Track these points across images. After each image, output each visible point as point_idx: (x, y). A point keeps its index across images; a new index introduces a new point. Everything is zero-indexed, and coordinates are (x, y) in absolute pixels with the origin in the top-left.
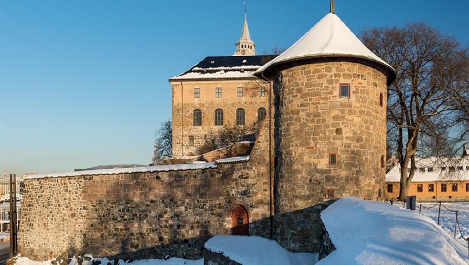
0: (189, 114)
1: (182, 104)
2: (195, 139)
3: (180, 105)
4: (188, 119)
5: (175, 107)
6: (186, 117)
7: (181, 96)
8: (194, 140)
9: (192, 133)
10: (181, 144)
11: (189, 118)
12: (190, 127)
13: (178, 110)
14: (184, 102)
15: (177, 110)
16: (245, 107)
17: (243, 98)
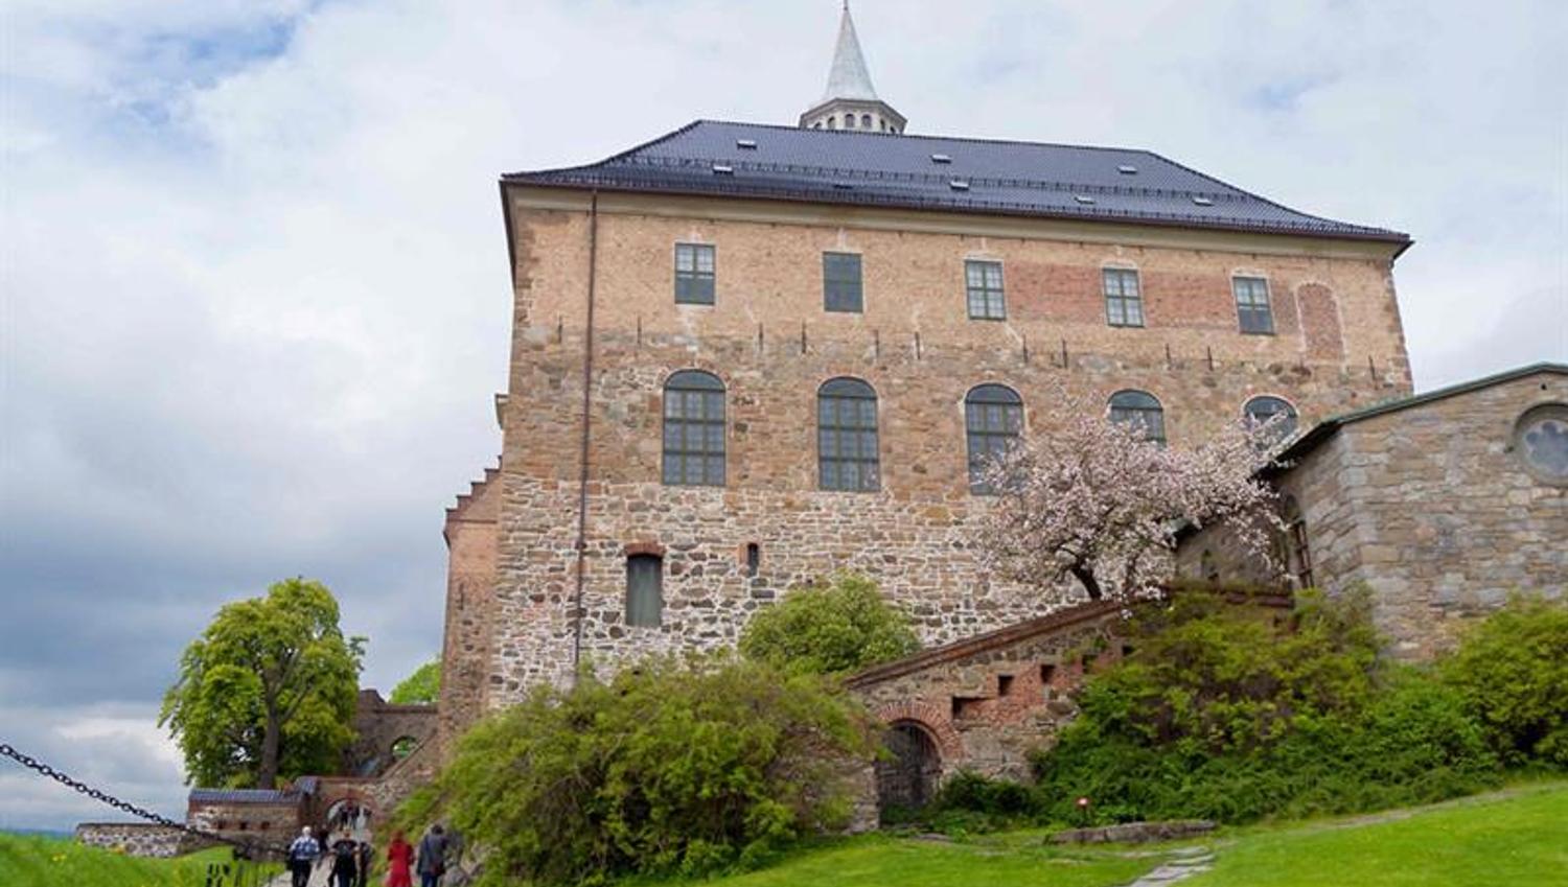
0: (635, 397)
1: (590, 330)
2: (676, 570)
3: (574, 344)
4: (626, 435)
5: (539, 348)
6: (615, 415)
7: (581, 286)
8: (667, 578)
9: (655, 531)
10: (565, 605)
11: (629, 424)
12: (640, 489)
13: (555, 373)
14: (604, 318)
15: (545, 368)
16: (1021, 379)
17: (1008, 329)
